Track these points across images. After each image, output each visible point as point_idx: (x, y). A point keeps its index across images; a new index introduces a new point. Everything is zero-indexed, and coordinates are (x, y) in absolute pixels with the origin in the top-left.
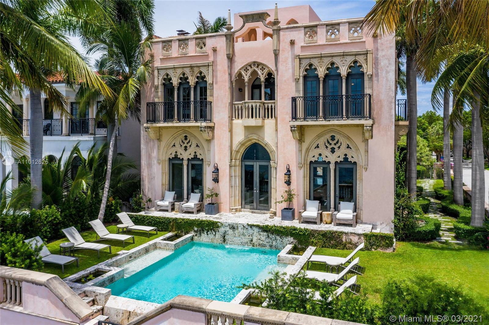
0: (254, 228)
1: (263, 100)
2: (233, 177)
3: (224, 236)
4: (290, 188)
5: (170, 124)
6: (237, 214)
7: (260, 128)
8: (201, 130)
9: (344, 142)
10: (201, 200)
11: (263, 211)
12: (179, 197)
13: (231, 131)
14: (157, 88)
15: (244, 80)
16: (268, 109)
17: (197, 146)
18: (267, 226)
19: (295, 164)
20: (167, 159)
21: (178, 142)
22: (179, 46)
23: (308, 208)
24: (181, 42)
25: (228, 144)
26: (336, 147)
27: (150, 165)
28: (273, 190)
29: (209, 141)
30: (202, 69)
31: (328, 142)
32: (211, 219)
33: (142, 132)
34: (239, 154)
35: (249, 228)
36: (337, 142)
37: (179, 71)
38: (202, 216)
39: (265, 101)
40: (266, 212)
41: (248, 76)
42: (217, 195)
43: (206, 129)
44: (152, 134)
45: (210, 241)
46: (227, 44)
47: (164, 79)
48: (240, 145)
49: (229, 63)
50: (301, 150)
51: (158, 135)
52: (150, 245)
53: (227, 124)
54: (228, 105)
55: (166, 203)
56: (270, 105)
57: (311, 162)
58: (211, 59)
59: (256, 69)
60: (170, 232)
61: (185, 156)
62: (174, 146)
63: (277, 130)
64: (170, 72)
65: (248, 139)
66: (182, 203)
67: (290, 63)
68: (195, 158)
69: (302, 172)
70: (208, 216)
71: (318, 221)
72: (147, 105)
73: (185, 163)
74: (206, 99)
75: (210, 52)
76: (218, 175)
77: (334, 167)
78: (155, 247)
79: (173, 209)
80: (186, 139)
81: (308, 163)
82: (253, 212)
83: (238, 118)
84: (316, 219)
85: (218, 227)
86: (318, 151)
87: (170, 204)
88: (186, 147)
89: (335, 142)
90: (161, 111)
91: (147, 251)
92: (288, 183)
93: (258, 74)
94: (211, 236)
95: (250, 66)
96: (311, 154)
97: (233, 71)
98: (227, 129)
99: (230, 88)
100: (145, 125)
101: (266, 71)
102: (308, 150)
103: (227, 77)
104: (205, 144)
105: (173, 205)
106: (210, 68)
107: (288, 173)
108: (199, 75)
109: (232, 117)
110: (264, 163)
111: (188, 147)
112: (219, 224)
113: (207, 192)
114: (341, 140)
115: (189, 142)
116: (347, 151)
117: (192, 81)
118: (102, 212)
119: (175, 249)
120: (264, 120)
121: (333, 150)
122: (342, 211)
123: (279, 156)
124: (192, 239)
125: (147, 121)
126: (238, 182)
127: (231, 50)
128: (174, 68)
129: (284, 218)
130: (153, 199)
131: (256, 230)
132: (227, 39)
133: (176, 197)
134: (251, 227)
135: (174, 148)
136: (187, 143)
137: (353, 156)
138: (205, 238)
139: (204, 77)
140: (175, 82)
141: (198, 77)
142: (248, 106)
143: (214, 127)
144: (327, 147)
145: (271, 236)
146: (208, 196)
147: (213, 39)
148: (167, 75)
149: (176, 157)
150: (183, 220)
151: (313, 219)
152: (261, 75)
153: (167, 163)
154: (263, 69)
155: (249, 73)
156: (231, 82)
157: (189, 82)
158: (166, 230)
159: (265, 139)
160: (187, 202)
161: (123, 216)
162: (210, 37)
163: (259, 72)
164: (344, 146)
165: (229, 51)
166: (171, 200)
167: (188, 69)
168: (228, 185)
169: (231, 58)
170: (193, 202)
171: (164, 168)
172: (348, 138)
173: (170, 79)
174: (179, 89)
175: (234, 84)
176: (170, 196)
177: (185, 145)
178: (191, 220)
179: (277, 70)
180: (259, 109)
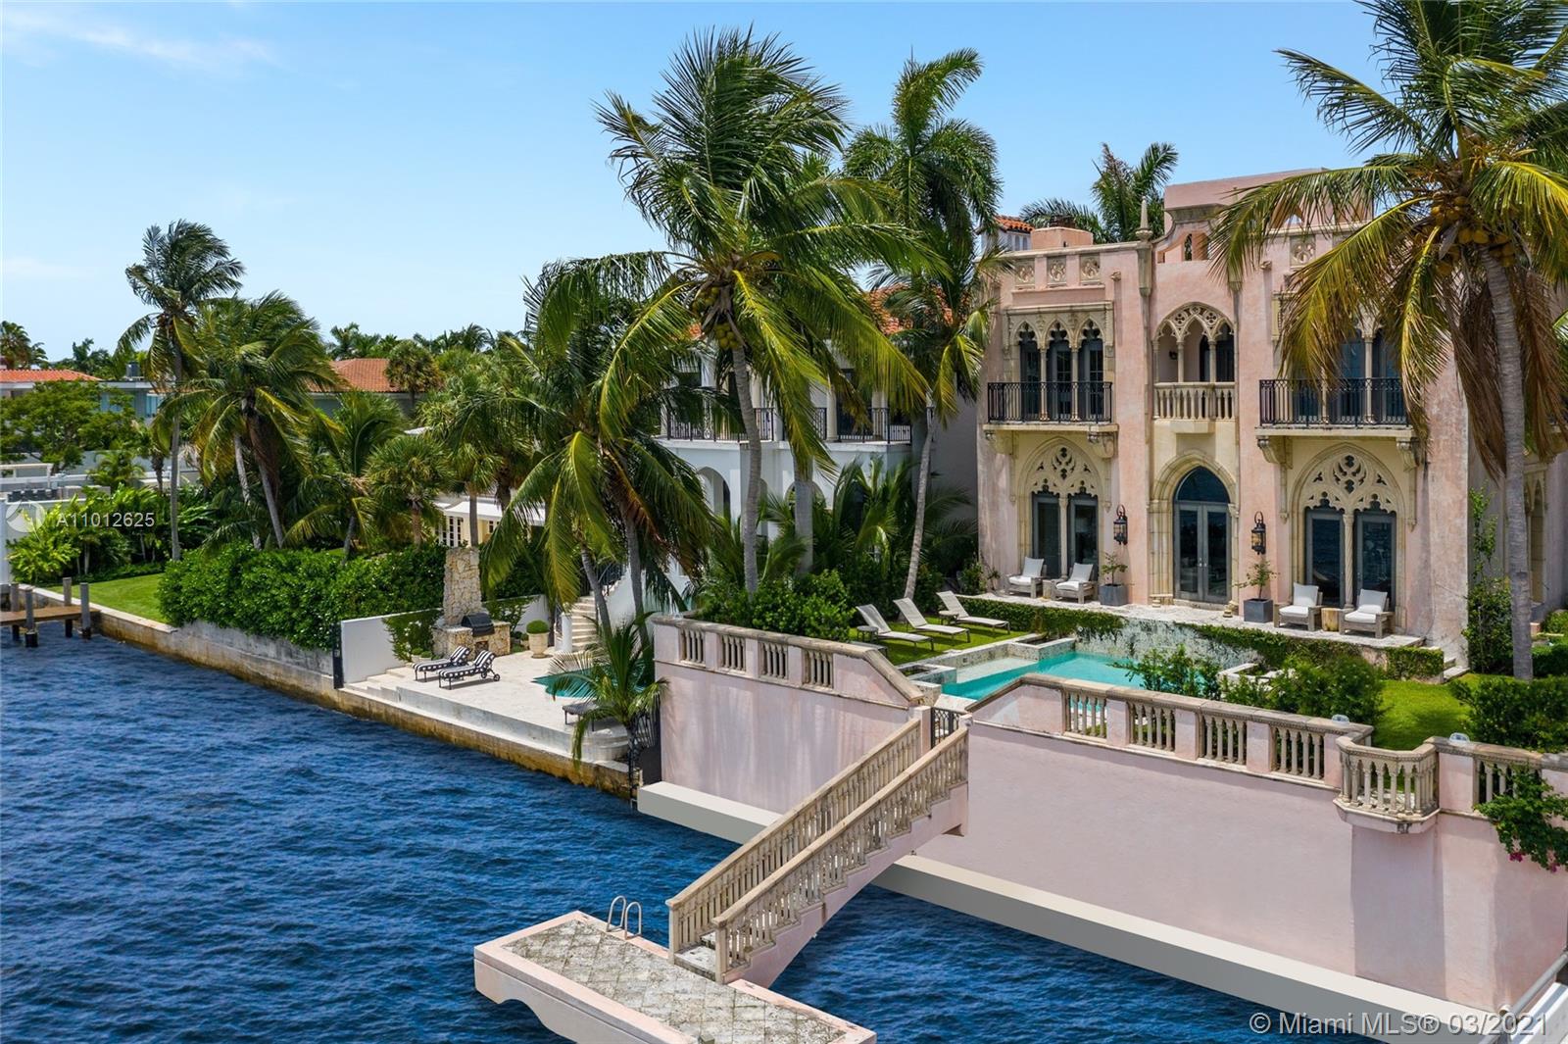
0: (1186, 630)
1: (1213, 381)
2: (1156, 535)
3: (1132, 645)
4: (1263, 559)
5: (1032, 426)
6: (1163, 607)
7: (1209, 436)
8: (1090, 441)
9: (1371, 471)
10: (1095, 576)
11: (1215, 605)
12: (1052, 571)
13: (1150, 441)
14: (1005, 352)
15: (1175, 339)
16: (1223, 400)
17: (1086, 469)
18: (1209, 628)
19: (1274, 509)
20: (1028, 494)
21: (1048, 462)
22: (1049, 269)
23: (1296, 600)
24: (1051, 261)
25: (1144, 468)
26: (1356, 479)
27: (994, 506)
28: (1234, 563)
29: (1108, 461)
30: (1093, 317)
31: (1341, 470)
32: (1110, 612)
33: (978, 437)
34: (1168, 488)
35: (1178, 631)
36: (1358, 471)
37: (1049, 320)
38: (1094, 607)
39: (1217, 384)
40: (1220, 606)
41: (1182, 331)
42: (1123, 568)
43: (1100, 439)
44: (998, 444)
45: (1106, 651)
46: (1140, 267)
47: (1021, 334)
48: (1168, 471)
49: (1146, 306)
50: (1286, 485)
51: (1010, 444)
52: (997, 647)
53: (1143, 428)
54: (1143, 389)
55: (1025, 580)
56: (1226, 392)
57: (1307, 509)
58: (1110, 296)
59: (1199, 318)
60: (1033, 632)
61: (1064, 488)
62: (1042, 467)
63: (1238, 443)
64: (1032, 322)
65: (1182, 460)
66: (1056, 581)
67: (1263, 309)
68: (1082, 494)
69: (1287, 527)
70: (1104, 607)
71: (1311, 624)
72: (989, 388)
73: (1063, 503)
74: (1101, 375)
75: (1109, 284)
76: (1126, 529)
77: (1351, 521)
78: (1006, 652)
79: (1039, 593)
80: (1064, 455)
81: (1301, 510)
82: (1195, 607)
83: (1165, 415)
84: (1305, 620)
85: (1120, 626)
86: (1321, 487)
87: (1034, 583)
88: (1064, 471)
89: (1353, 469)
90: (1014, 401)
91: (991, 655)
92: (1261, 549)
93: (1202, 328)
94: (1108, 643)
95: (1187, 311)
96: (1306, 493)
97: (1153, 323)
98: (1141, 438)
99: (1147, 356)
100: (985, 427)
101: (1217, 322)
102: (1299, 485)
103: (1141, 333)
104: (1100, 467)
105: (1040, 585)
106: (1109, 315)
107: (1260, 529)
108: (1087, 328)
109: (1153, 414)
110: (1217, 508)
111: (1069, 472)
112: (1123, 621)
113: (1104, 562)
114: (1365, 467)
115: (1070, 461)
116: (1378, 489)
117: (1074, 340)
118: (910, 588)
119: (1041, 659)
120: (1214, 420)
121: (1349, 487)
122: (1360, 608)
123: (1244, 494)
124: (1073, 646)
125: (990, 419)
126: (1166, 544)
127: (1148, 279)
128: (1040, 313)
129: (1248, 617)
130: (1001, 573)
131: (1190, 633)
132: (1140, 257)
133: (1045, 571)
134: (1180, 629)
135: (1041, 472)
136: (1067, 464)
137: (1389, 500)
138: (1097, 645)
139: (1097, 332)
140: (1042, 340)
141: (1085, 333)
142: (1181, 394)
143: (1117, 433)
144: (1338, 480)
145: (1216, 646)
146: (1107, 570)
147: (1114, 257)
148: (1027, 326)
149: (1045, 491)
150: (1057, 610)
151: (1301, 619)
152: (1208, 330)
153: (1028, 502)
154: (1211, 318)
155: (1185, 324)
156: (1150, 343)
157: (1067, 342)
158: (1026, 629)
159: (1217, 460)
160: (1067, 580)
161: (948, 597)
162: (1108, 251)
163: (1205, 324)
164: (1370, 478)
165: (1145, 281)
166: (1037, 575)
167: (1067, 315)
168: (1144, 549)
169: (1148, 297)
170: (1078, 579)
171: (1022, 512)
172: (1379, 463)
173: (1032, 334)
174: (1049, 354)
175: (1156, 348)
176: (1034, 569)
177: (1063, 467)
178: (1070, 612)
179: (1238, 322)
180: (1203, 399)
